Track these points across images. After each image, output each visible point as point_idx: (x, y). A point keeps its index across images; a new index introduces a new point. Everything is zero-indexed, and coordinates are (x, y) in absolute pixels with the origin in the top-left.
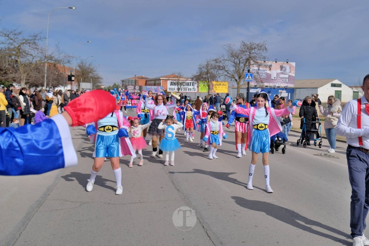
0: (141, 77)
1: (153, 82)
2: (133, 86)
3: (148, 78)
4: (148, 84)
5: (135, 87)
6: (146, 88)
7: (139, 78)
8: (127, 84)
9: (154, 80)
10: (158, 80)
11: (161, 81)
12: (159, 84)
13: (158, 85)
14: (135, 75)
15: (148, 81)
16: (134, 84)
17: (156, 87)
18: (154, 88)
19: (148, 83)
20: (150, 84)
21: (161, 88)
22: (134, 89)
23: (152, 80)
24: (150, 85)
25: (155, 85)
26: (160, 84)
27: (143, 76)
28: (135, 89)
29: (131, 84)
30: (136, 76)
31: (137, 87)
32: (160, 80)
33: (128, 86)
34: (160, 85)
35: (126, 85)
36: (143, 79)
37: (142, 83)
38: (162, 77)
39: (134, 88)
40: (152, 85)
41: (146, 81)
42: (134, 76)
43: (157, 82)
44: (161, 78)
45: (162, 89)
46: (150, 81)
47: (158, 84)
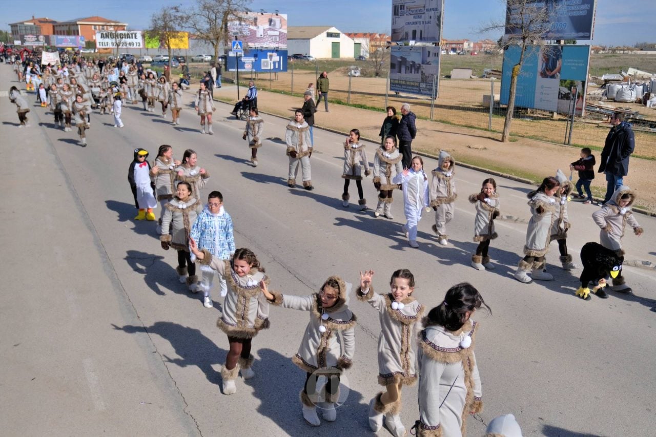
0: (44, 19)
1: (66, 28)
2: (35, 37)
3: (55, 22)
4: (57, 31)
5: (37, 37)
6: (57, 39)
7: (40, 21)
8: (24, 32)
9: (66, 25)
10: (73, 25)
11: (79, 26)
12: (76, 33)
13: (74, 34)
14: (33, 17)
15: (57, 26)
16: (35, 32)
17: (73, 37)
18: (71, 39)
19: (56, 29)
20: (60, 31)
21: (81, 39)
22: (36, 41)
23: (63, 26)
24: (61, 34)
25: (69, 33)
26: (78, 31)
27: (47, 18)
28: (38, 40)
29: (29, 32)
30: (35, 18)
31: (41, 38)
32: (77, 25)
33: (25, 36)
34: (78, 34)
35: (22, 34)
36: (47, 24)
37: (47, 29)
38: (79, 21)
39: (36, 39)
40: (64, 34)
41: (54, 26)
42: (31, 18)
43: (72, 28)
44: (78, 23)
45: (83, 41)
46: (60, 26)
47: (74, 31)
